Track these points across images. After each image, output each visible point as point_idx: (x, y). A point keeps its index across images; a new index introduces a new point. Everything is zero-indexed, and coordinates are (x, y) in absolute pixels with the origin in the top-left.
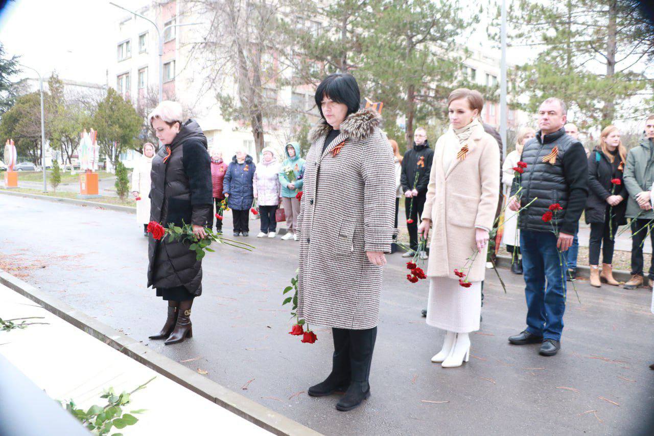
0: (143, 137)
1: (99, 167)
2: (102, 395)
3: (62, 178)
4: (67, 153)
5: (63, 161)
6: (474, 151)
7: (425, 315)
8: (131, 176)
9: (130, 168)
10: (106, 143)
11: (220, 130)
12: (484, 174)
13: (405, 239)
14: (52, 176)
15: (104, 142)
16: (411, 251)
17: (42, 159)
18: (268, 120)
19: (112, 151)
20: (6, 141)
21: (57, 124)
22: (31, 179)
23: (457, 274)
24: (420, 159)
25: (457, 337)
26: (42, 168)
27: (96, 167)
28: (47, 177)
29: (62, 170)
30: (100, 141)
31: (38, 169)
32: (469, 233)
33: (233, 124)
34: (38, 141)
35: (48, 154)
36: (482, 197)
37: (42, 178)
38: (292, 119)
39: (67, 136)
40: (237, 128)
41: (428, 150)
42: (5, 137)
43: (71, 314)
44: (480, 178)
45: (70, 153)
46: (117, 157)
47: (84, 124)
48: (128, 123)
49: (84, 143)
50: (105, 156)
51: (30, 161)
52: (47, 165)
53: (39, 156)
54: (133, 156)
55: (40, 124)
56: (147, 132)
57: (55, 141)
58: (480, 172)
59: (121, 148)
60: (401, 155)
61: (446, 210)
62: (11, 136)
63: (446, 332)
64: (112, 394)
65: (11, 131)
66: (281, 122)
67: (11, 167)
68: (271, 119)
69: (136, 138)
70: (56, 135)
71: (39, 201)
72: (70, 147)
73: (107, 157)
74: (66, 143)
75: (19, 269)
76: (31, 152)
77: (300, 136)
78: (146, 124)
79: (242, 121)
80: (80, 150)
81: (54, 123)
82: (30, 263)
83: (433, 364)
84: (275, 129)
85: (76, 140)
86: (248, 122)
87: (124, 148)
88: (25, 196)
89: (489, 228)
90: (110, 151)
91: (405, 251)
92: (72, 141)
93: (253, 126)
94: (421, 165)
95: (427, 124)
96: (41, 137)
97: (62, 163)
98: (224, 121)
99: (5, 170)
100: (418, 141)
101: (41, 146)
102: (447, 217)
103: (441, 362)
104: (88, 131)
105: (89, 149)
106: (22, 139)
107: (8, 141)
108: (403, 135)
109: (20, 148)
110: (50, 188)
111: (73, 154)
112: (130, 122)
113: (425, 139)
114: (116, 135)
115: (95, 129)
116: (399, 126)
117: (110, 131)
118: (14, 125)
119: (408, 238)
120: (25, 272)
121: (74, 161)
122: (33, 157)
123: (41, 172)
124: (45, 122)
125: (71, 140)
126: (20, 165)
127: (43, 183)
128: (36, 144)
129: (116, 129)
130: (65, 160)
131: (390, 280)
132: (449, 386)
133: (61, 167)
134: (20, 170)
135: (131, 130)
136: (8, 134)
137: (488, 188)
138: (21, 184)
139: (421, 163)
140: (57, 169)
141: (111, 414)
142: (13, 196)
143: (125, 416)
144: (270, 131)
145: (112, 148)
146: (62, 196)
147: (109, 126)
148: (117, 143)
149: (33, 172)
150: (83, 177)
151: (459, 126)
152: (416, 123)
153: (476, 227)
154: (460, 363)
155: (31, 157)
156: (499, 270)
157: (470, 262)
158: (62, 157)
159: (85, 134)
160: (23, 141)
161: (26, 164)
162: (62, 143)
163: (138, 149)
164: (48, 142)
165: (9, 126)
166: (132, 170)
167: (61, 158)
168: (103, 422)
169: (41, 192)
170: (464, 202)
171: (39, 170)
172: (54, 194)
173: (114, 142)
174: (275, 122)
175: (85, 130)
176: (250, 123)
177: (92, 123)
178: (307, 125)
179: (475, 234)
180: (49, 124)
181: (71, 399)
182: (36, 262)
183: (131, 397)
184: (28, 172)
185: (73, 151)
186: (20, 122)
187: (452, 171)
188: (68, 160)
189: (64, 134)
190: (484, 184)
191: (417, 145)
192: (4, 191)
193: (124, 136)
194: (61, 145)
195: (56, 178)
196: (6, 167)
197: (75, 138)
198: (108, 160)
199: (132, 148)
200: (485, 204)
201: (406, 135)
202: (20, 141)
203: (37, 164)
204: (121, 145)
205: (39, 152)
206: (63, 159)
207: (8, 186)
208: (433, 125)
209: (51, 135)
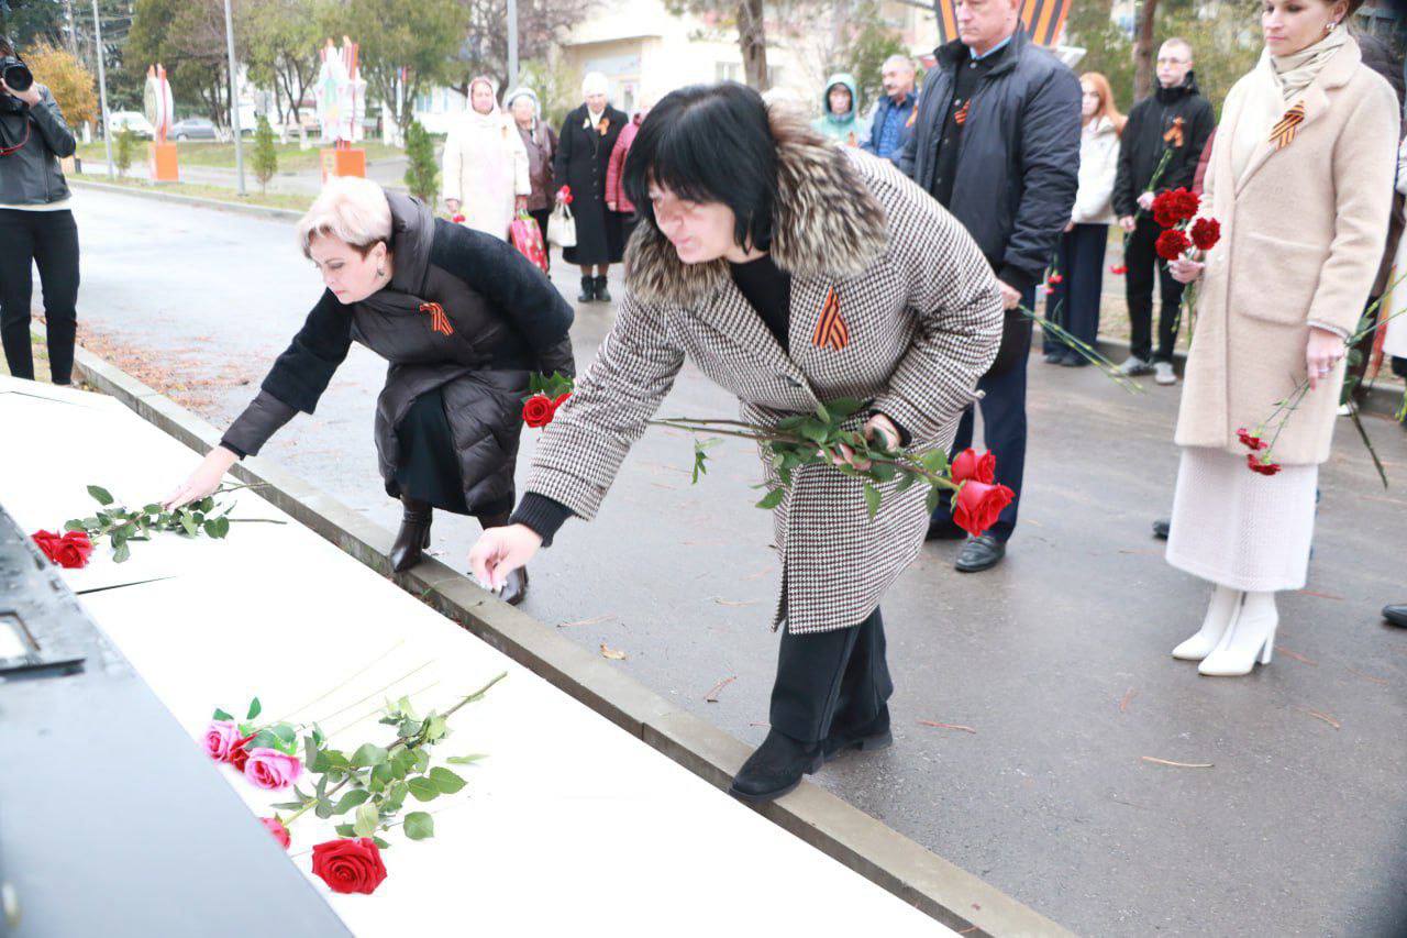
0: (470, 56)
1: (366, 130)
2: (382, 717)
3: (281, 160)
4: (290, 96)
5: (281, 117)
6: (1321, 118)
7: (1162, 533)
8: (441, 154)
9: (441, 132)
10: (380, 71)
11: (658, 38)
12: (1344, 185)
13: (1120, 330)
14: (256, 156)
15: (376, 70)
16: (1132, 362)
17: (232, 111)
18: (778, 12)
19: (395, 90)
20: (147, 69)
21: (262, 25)
22: (207, 160)
23: (1244, 439)
24: (1173, 125)
25: (1243, 603)
26: (233, 132)
27: (359, 134)
28: (246, 155)
29: (278, 136)
30: (367, 65)
31: (222, 135)
32: (1288, 340)
33: (690, 22)
34: (221, 66)
35: (246, 100)
36: (1336, 245)
37: (234, 158)
38: (839, 11)
39: (287, 55)
40: (700, 34)
41: (1197, 100)
42: (145, 57)
43: (310, 502)
44: (1335, 194)
45: (296, 96)
46: (407, 105)
47: (326, 24)
48: (433, 23)
49: (330, 73)
50: (380, 103)
51: (204, 115)
52: (243, 127)
53: (224, 102)
54: (446, 104)
55: (223, 23)
56: (478, 42)
57: (261, 66)
58: (1334, 177)
59: (417, 83)
60: (1120, 110)
61: (1230, 277)
62: (157, 54)
63: (1213, 586)
64: (406, 717)
65: (157, 42)
66: (810, 18)
67: (162, 131)
68: (786, 10)
69: (453, 57)
70: (261, 53)
71: (230, 217)
72: (296, 80)
73: (384, 105)
74: (286, 73)
75: (190, 386)
76: (207, 93)
77: (858, 51)
78: (476, 22)
79: (712, 15)
80: (320, 93)
81: (255, 22)
82: (215, 374)
83: (1177, 664)
84: (796, 35)
85: (311, 63)
86: (728, 16)
87: (424, 84)
88: (197, 205)
89: (1345, 326)
90: (391, 92)
91: (1119, 362)
92: (300, 66)
93: (742, 27)
94: (1173, 140)
95: (1194, 18)
96: (227, 57)
97: (278, 120)
98: (666, 15)
99: (148, 138)
100: (1166, 76)
101: (229, 80)
102: (1233, 293)
103: (1199, 661)
104: (338, 44)
105: (341, 90)
106: (183, 63)
107: (152, 68)
108: (1126, 49)
109: (180, 84)
110: (252, 185)
111: (305, 98)
112: (437, 17)
113: (1186, 69)
114: (403, 51)
115: (354, 40)
116: (1118, 23)
117: (391, 40)
118: (163, 29)
119: (1127, 327)
120: (201, 394)
121: (307, 114)
122: (211, 106)
123: (231, 143)
124: (234, 21)
125: (296, 63)
126: (182, 125)
127: (237, 170)
128: (217, 75)
129: (404, 35)
130: (285, 114)
131: (1077, 437)
132: (1215, 725)
133: (277, 129)
134: (183, 139)
135: (441, 39)
136: (150, 51)
137: (1354, 221)
138: (188, 173)
139: (1174, 135)
140: (265, 136)
141: (403, 765)
142: (171, 205)
143: (435, 771)
144: (783, 41)
145: (395, 83)
146: (281, 205)
147: (387, 28)
148: (408, 70)
149: (214, 144)
150: (329, 160)
151: (1284, 47)
152: (1164, 16)
153: (1310, 323)
154: (1244, 665)
155: (205, 107)
156: (1364, 420)
157: (1285, 411)
158: (279, 105)
159: (330, 51)
160: (186, 67)
161: (196, 123)
162: (277, 73)
163: (458, 85)
164: (244, 68)
165: (151, 30)
166: (444, 137)
167: (275, 108)
168: (386, 782)
169: (234, 194)
170: (1281, 257)
171: (225, 139)
172: (262, 198)
173: (399, 71)
174: (796, 16)
175: (330, 42)
176: (733, 20)
177: (347, 21)
178: (874, 23)
179: (1306, 342)
180: (243, 22)
181: (315, 724)
182: (227, 370)
183: (449, 722)
184: (201, 144)
185: (302, 91)
186: (177, 20)
187: (1253, 174)
188: (292, 114)
189: (280, 50)
190: (1342, 209)
191: (1165, 86)
192: (149, 191)
193: (424, 53)
194: (275, 78)
195: (266, 158)
196: (152, 130)
197: (306, 59)
198: (386, 113)
199: (444, 83)
200: (1341, 264)
201: (1135, 48)
202: (179, 68)
203: (220, 122)
204: (417, 76)
205: (224, 93)
206: (280, 112)
207: (157, 180)
208: (1210, 20)
209: (249, 52)
